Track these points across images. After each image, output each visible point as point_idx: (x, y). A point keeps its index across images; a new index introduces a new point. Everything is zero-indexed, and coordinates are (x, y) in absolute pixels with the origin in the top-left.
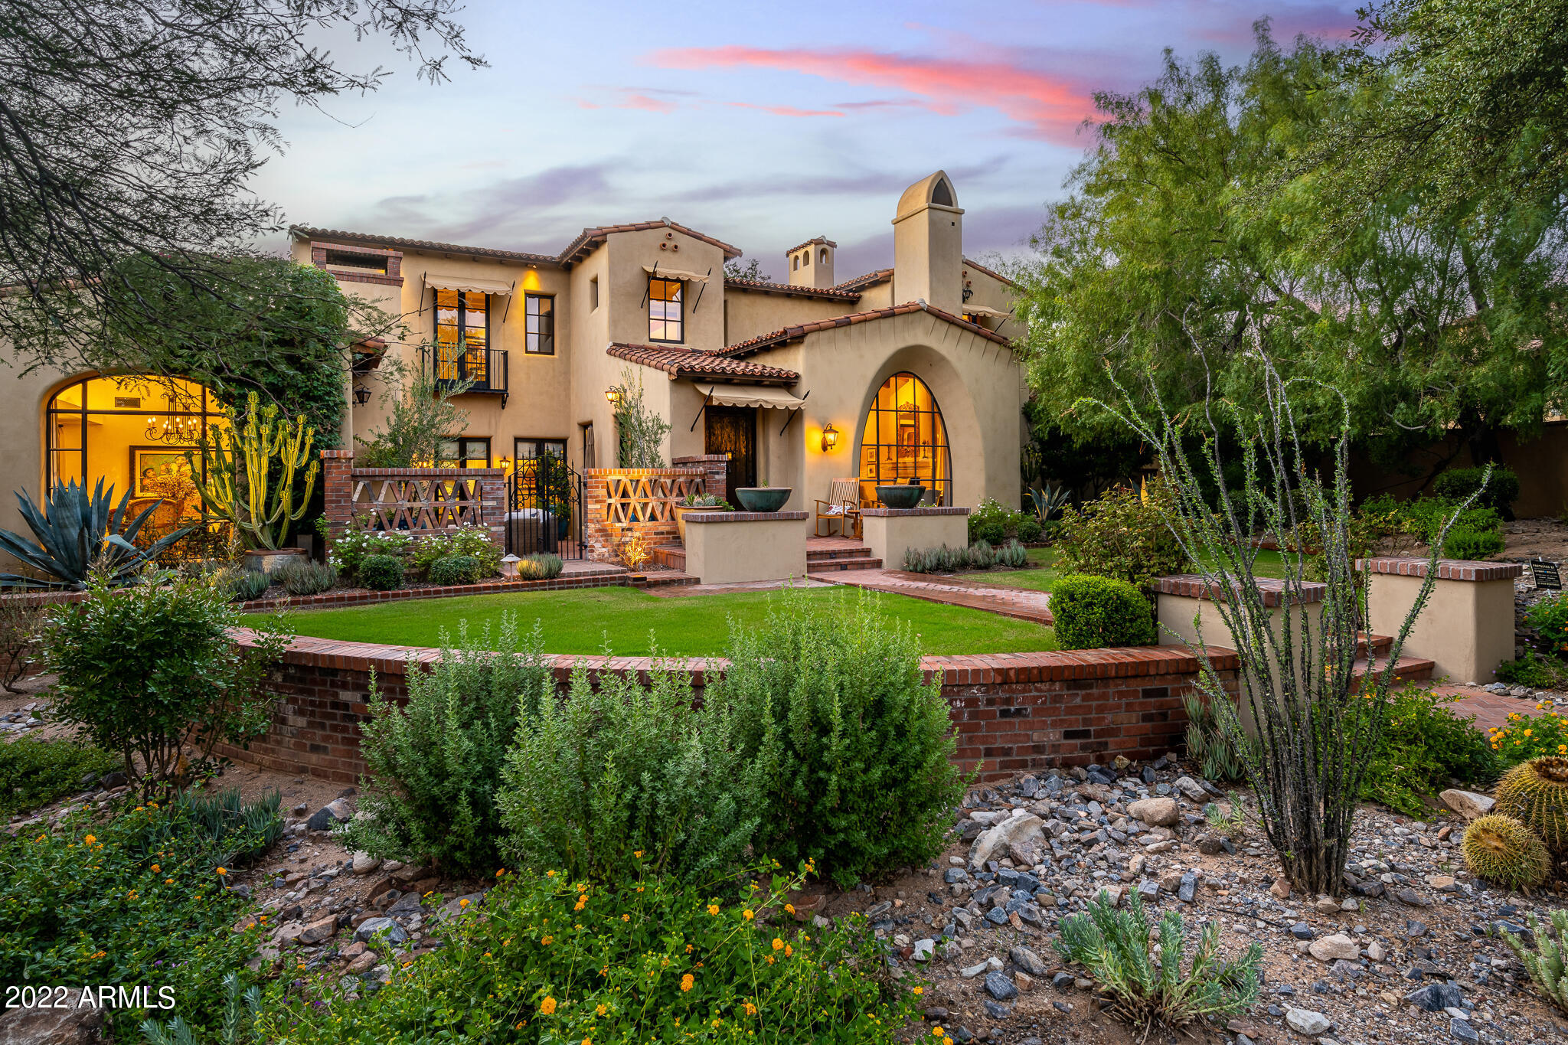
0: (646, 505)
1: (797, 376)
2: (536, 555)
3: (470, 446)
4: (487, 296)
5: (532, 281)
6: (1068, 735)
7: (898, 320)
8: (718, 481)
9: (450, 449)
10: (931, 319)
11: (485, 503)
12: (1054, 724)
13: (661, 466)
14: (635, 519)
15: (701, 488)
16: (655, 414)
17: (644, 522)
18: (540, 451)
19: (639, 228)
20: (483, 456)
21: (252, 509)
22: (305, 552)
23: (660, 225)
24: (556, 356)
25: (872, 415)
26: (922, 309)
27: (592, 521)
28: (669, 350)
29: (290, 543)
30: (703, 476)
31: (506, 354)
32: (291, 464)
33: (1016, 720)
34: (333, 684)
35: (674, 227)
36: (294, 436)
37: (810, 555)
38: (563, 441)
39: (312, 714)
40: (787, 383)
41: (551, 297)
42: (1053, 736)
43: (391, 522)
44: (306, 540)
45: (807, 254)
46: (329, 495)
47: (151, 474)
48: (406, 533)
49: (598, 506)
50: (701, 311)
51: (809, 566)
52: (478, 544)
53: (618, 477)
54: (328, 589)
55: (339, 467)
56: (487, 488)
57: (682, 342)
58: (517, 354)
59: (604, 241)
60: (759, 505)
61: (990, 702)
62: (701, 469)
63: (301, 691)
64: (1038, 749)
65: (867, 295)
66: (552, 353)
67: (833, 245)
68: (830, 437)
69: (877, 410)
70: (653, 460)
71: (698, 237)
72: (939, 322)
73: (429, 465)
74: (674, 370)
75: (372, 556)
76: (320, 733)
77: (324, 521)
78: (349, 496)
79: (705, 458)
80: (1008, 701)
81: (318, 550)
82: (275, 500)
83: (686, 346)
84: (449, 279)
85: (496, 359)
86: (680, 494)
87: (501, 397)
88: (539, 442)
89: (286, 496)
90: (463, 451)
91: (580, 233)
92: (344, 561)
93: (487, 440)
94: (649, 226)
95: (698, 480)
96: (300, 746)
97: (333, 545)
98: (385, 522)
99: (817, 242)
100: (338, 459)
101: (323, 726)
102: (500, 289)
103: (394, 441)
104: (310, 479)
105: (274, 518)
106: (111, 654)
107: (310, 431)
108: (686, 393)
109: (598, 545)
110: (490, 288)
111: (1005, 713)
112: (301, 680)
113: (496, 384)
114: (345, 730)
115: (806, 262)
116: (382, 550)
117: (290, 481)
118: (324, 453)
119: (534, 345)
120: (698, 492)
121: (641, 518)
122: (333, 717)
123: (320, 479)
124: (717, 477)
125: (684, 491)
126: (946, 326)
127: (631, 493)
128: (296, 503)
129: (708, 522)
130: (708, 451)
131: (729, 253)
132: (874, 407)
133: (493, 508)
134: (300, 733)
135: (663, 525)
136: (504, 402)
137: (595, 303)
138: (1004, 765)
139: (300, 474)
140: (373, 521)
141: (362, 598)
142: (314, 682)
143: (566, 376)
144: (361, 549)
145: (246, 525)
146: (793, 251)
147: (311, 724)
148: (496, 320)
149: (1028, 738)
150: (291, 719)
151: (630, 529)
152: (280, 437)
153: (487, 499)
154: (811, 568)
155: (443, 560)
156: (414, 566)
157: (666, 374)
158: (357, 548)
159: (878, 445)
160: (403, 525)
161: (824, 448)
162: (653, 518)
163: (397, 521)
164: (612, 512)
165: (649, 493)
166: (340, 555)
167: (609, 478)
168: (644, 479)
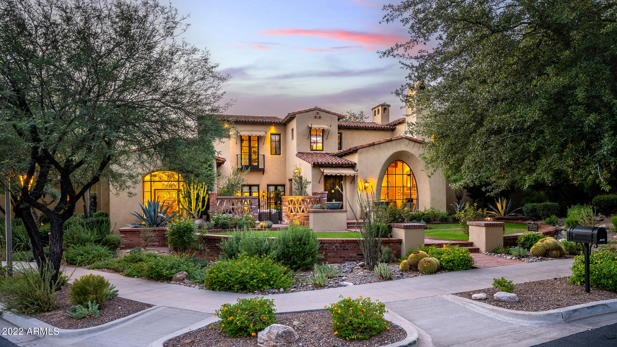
0: (300, 208)
1: (355, 164)
2: (265, 221)
3: (252, 188)
4: (258, 137)
5: (273, 130)
6: (358, 255)
7: (394, 142)
8: (324, 200)
9: (246, 189)
10: (407, 141)
11: (252, 207)
12: (355, 252)
13: (307, 195)
15: (319, 202)
16: (306, 178)
17: (300, 213)
18: (276, 189)
19: (307, 111)
20: (257, 191)
21: (192, 208)
22: (205, 220)
23: (315, 109)
24: (281, 156)
25: (386, 176)
26: (403, 138)
27: (284, 212)
28: (317, 153)
29: (201, 217)
30: (319, 198)
31: (264, 156)
32: (201, 196)
33: (346, 251)
34: (215, 242)
35: (320, 110)
36: (202, 188)
37: (348, 224)
38: (284, 186)
39: (211, 249)
40: (352, 166)
41: (279, 135)
42: (355, 255)
43: (227, 212)
44: (205, 217)
45: (379, 110)
46: (211, 204)
47: (160, 197)
48: (231, 215)
49: (286, 208)
50: (329, 139)
51: (347, 227)
52: (250, 218)
53: (292, 199)
54: (211, 229)
55: (213, 196)
56: (253, 202)
57: (323, 150)
58: (268, 156)
59: (295, 117)
60: (331, 207)
61: (340, 247)
62: (320, 196)
63: (209, 244)
64: (351, 257)
65: (398, 127)
66: (280, 155)
67: (389, 106)
68: (367, 185)
69: (388, 174)
70: (305, 193)
71: (328, 112)
72: (410, 142)
73: (239, 194)
74: (312, 163)
75: (223, 221)
76: (212, 252)
77: (210, 211)
78: (216, 204)
79: (322, 192)
80: (344, 247)
81: (208, 219)
82: (198, 205)
83: (324, 152)
84: (245, 131)
85: (261, 157)
86: (312, 204)
87: (263, 171)
88: (276, 186)
89: (200, 204)
90: (250, 189)
91: (287, 115)
92: (215, 222)
93: (258, 186)
94: (310, 110)
95: (318, 200)
96: (209, 256)
97: (212, 217)
98: (225, 212)
99: (382, 105)
100: (213, 194)
101: (213, 251)
102: (262, 134)
103: (228, 189)
104: (206, 200)
105: (197, 210)
106: (178, 232)
107: (206, 187)
108: (317, 170)
109: (286, 220)
110: (258, 134)
111: (344, 249)
112: (209, 242)
113: (261, 166)
114: (217, 251)
115: (378, 113)
116: (225, 219)
117: (201, 200)
118: (210, 192)
120: (317, 203)
121: (299, 211)
122: (215, 249)
123: (209, 199)
124: (324, 199)
126: (413, 143)
127: (296, 204)
128: (203, 206)
129: (314, 212)
130: (325, 190)
131: (340, 117)
132: (386, 173)
133: (255, 208)
134: (208, 253)
135: (306, 214)
136: (263, 172)
137: (293, 138)
138: (343, 260)
139: (204, 198)
140: (222, 211)
141: (219, 231)
142: (211, 242)
143: (284, 162)
144: (219, 219)
145: (191, 212)
146: (374, 108)
147: (210, 251)
148: (261, 144)
149: (349, 255)
150: (207, 250)
151: (296, 215)
152: (199, 188)
153: (253, 205)
154: (348, 227)
155: (240, 222)
156: (233, 224)
157: (310, 164)
158: (218, 218)
159: (388, 187)
160: (230, 213)
161: (365, 189)
162: (303, 211)
163: (228, 211)
164: (290, 210)
165: (302, 204)
166: (214, 220)
167: (289, 199)
168: (300, 199)
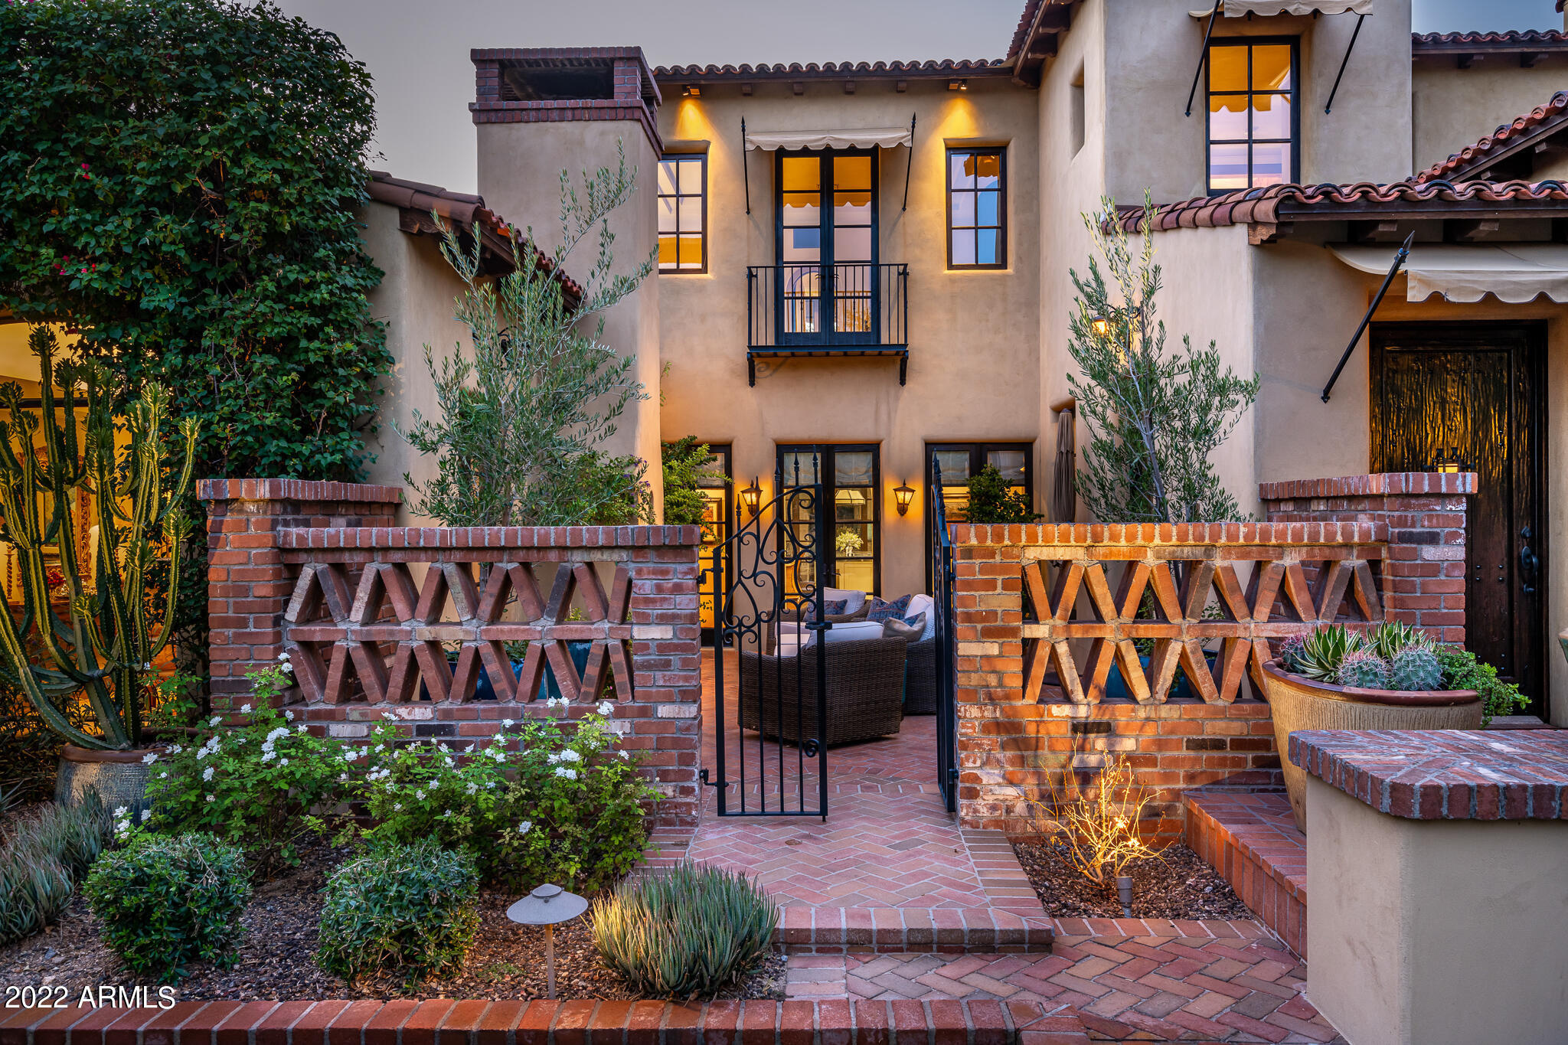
0: (1151, 652)
3: (841, 460)
5: (960, 121)
8: (1432, 569)
11: (640, 633)
13: (1220, 511)
14: (1118, 689)
15: (1364, 592)
16: (1199, 346)
17: (1152, 706)
18: (977, 466)
20: (867, 479)
24: (1010, 270)
27: (971, 696)
30: (1372, 548)
31: (907, 272)
38: (1024, 447)
41: (999, 150)
46: (219, 603)
49: (991, 649)
50: (1348, 106)
53: (1061, 554)
55: (242, 526)
56: (645, 586)
58: (929, 267)
62: (1364, 524)
66: (1003, 265)
70: (1191, 493)
79: (1379, 483)
84: (797, 136)
85: (888, 283)
86: (1284, 607)
87: (899, 360)
88: (979, 451)
93: (872, 448)
95: (1355, 562)
102: (887, 138)
108: (1307, 281)
109: (990, 777)
113: (888, 336)
119: (964, 253)
120: (1351, 608)
121: (1141, 690)
124: (1429, 553)
125: (1300, 599)
127: (1107, 607)
130: (1384, 461)
133: (663, 647)
135: (1220, 715)
136: (903, 370)
137: (1081, 138)
143: (1029, 310)
148: (891, 211)
151: (1106, 728)
153: (645, 621)
157: (1241, 231)
162: (1184, 689)
164: (1039, 671)
165: (1170, 607)
167: (1032, 554)
168: (1150, 560)
